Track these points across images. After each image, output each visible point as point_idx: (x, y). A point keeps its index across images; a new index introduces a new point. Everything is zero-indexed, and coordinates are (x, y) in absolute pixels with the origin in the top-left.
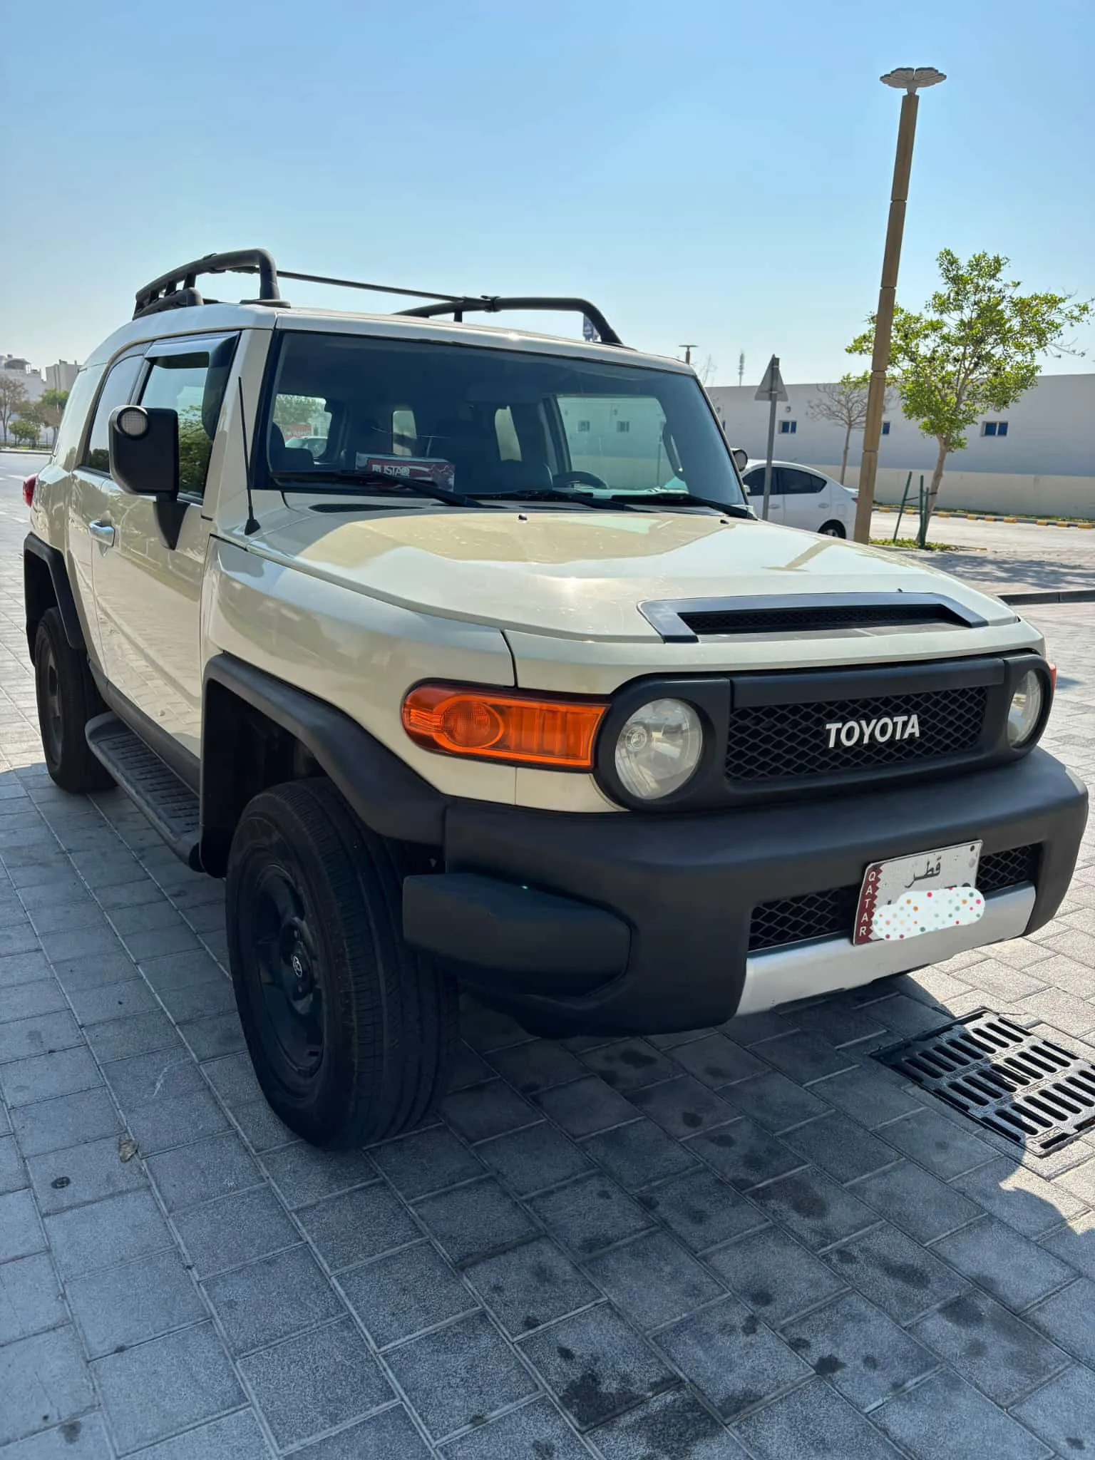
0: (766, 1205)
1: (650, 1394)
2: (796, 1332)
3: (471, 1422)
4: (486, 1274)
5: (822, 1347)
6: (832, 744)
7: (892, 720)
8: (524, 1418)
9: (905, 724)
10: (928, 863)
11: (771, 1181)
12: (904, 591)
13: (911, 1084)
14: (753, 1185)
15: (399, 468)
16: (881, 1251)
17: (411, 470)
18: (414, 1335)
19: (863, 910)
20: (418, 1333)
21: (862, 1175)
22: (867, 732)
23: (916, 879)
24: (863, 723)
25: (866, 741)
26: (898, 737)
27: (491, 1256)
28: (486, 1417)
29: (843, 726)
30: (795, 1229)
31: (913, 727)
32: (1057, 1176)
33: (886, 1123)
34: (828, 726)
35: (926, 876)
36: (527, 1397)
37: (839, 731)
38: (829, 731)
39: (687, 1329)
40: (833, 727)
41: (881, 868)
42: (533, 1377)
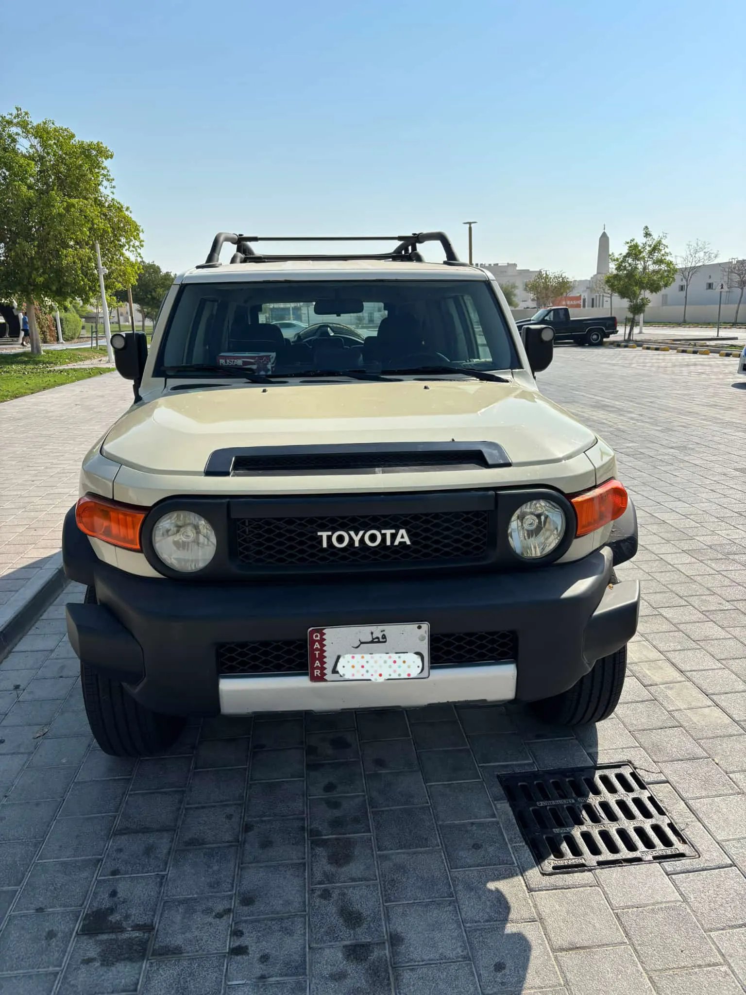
0: (314, 849)
1: (130, 929)
2: (242, 927)
3: (37, 910)
4: (123, 840)
5: (245, 941)
6: (325, 545)
7: (380, 532)
8: (60, 917)
9: (394, 536)
10: (372, 633)
11: (334, 836)
12: (456, 440)
13: (506, 801)
14: (322, 835)
15: (236, 361)
16: (352, 898)
17: (243, 361)
18: (59, 860)
19: (314, 659)
20: (62, 860)
21: (397, 850)
22: (357, 539)
23: (362, 643)
24: (352, 533)
25: (357, 544)
26: (388, 543)
27: (136, 832)
28: (45, 910)
29: (333, 533)
30: (314, 869)
31: (402, 537)
32: (539, 890)
33: (456, 822)
34: (319, 534)
35: (372, 642)
36: (73, 908)
37: (329, 538)
38: (321, 536)
39: (187, 903)
40: (324, 535)
41: (324, 631)
42: (87, 898)
